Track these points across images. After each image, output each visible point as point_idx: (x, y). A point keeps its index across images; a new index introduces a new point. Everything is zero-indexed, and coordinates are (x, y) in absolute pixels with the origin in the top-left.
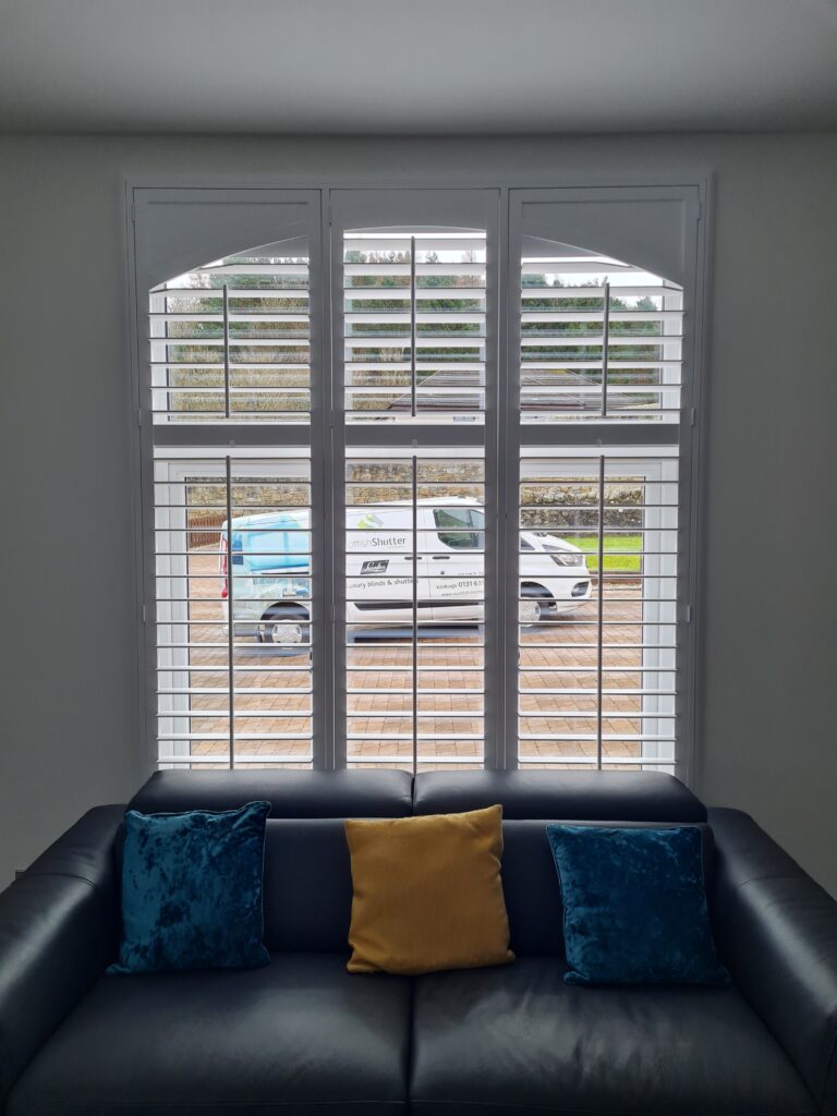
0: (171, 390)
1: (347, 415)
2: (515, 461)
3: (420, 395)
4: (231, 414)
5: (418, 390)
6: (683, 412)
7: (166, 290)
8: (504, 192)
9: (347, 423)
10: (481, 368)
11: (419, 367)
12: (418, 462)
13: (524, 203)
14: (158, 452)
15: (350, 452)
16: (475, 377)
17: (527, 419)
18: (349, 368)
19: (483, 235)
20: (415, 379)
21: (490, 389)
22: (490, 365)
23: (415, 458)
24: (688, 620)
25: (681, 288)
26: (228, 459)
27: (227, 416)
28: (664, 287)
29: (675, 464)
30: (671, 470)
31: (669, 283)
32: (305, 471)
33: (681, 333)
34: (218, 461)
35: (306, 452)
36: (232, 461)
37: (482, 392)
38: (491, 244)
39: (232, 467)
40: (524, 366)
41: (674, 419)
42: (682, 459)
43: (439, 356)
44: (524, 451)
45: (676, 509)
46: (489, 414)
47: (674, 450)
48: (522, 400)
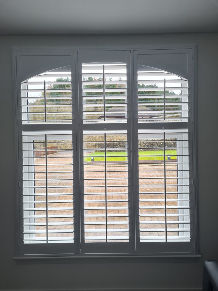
0: (29, 114)
1: (84, 121)
2: (137, 134)
3: (107, 114)
4: (47, 121)
5: (106, 113)
6: (189, 118)
7: (27, 82)
8: (132, 51)
9: (84, 123)
10: (126, 105)
11: (106, 105)
12: (106, 135)
13: (138, 55)
14: (24, 133)
15: (85, 132)
16: (124, 108)
17: (140, 121)
18: (84, 106)
19: (126, 65)
20: (105, 109)
21: (128, 112)
22: (128, 105)
23: (105, 134)
24: (193, 184)
25: (187, 80)
26: (46, 135)
27: (46, 121)
28: (181, 80)
29: (187, 135)
30: (186, 137)
31: (183, 78)
32: (70, 139)
33: (188, 94)
34: (43, 136)
35: (71, 132)
36: (47, 136)
37: (126, 113)
38: (128, 67)
39: (47, 137)
40: (139, 105)
41: (186, 121)
42: (189, 133)
43: (113, 102)
44: (140, 131)
45: (188, 149)
46: (128, 120)
47: (187, 131)
48: (139, 115)
